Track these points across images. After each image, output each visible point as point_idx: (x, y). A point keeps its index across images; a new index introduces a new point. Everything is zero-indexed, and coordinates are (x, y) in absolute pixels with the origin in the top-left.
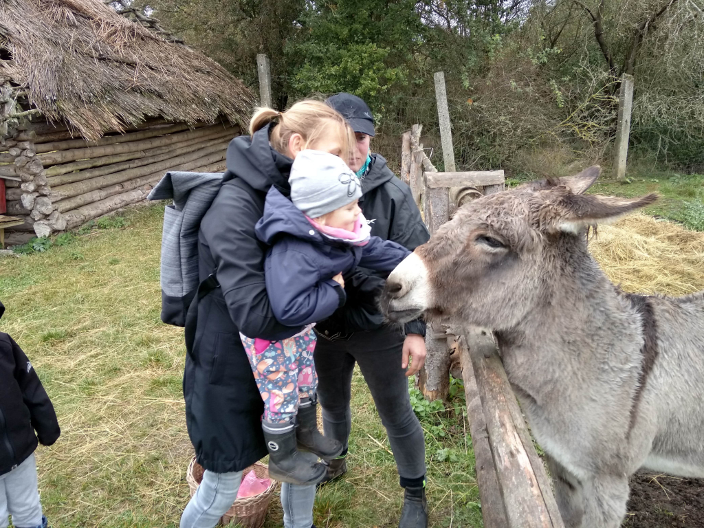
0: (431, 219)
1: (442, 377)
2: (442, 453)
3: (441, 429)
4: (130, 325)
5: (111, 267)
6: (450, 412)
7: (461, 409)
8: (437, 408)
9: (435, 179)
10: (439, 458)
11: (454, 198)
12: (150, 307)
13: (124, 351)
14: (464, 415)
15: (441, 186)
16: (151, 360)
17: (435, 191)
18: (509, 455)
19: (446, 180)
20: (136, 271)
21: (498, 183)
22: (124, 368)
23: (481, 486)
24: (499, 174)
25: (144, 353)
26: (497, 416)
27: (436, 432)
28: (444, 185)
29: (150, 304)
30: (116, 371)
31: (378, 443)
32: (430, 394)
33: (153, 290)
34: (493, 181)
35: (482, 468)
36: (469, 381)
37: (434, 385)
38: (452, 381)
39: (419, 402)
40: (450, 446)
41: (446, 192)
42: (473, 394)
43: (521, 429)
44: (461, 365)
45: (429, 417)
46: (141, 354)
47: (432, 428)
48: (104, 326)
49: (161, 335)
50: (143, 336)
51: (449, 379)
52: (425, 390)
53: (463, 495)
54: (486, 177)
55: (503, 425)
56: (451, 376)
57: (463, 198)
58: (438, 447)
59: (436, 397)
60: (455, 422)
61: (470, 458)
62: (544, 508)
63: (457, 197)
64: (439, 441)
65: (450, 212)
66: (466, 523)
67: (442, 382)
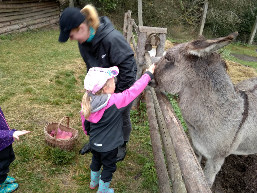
0: (139, 44)
1: (138, 102)
2: (136, 127)
3: (136, 120)
4: (17, 78)
5: (8, 55)
6: (139, 114)
7: (143, 114)
8: (135, 113)
9: (142, 29)
10: (135, 129)
11: (148, 37)
12: (25, 72)
14: (144, 115)
15: (144, 31)
16: (27, 91)
17: (141, 33)
20: (18, 57)
21: (164, 32)
22: (17, 93)
23: (152, 135)
24: (165, 30)
25: (24, 88)
26: (166, 107)
27: (134, 121)
28: (145, 31)
29: (25, 70)
30: (13, 94)
32: (133, 108)
33: (26, 65)
35: (152, 130)
36: (148, 103)
38: (141, 104)
40: (139, 125)
41: (146, 34)
42: (150, 107)
44: (145, 98)
45: (132, 116)
46: (23, 89)
47: (133, 119)
48: (7, 77)
49: (31, 82)
50: (24, 82)
53: (143, 140)
54: (160, 30)
55: (168, 110)
56: (141, 102)
57: (152, 37)
58: (135, 125)
59: (135, 109)
60: (141, 117)
61: (146, 129)
62: (182, 133)
63: (149, 36)
64: (135, 123)
65: (146, 42)
66: (144, 149)
67: (138, 104)
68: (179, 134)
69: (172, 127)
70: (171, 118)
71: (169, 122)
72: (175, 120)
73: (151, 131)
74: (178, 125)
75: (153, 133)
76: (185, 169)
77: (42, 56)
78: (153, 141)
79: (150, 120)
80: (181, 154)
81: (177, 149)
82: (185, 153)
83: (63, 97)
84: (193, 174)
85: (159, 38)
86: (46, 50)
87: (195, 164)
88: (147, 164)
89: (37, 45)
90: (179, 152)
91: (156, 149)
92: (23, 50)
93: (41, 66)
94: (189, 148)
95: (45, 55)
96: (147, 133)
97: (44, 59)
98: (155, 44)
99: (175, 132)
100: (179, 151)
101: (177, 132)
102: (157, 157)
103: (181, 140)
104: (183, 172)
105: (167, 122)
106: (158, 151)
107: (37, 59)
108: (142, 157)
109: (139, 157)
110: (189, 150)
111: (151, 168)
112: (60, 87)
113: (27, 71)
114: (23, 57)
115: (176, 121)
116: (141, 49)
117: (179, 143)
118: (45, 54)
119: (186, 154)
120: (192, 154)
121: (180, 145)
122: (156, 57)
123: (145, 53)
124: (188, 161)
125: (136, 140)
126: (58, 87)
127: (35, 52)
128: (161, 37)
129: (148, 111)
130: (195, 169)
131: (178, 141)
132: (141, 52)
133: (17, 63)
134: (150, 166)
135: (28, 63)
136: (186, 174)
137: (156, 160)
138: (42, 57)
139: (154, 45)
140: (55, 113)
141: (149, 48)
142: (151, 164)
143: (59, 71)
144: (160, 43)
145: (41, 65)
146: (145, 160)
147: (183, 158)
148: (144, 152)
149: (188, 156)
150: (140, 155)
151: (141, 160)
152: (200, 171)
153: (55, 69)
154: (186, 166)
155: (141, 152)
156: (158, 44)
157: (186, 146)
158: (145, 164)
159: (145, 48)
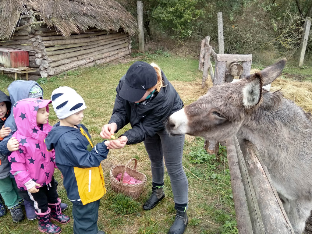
0: (217, 75)
1: (216, 145)
2: (214, 175)
3: (214, 166)
6: (218, 160)
7: (224, 159)
8: (213, 157)
9: (220, 57)
10: (213, 178)
11: (228, 66)
12: (91, 109)
14: (225, 161)
15: (223, 60)
16: (92, 130)
17: (220, 62)
19: (225, 58)
21: (249, 60)
23: (233, 186)
24: (249, 57)
26: (248, 150)
27: (212, 167)
28: (224, 60)
31: (187, 169)
32: (210, 152)
33: (91, 102)
34: (247, 59)
35: (234, 179)
36: (229, 145)
37: (212, 148)
38: (220, 147)
39: (205, 154)
40: (218, 173)
41: (225, 63)
42: (231, 151)
45: (209, 161)
47: (211, 166)
49: (96, 121)
50: (89, 121)
51: (219, 146)
52: (208, 150)
53: (223, 193)
54: (244, 57)
55: (250, 153)
56: (220, 144)
57: (233, 66)
58: (212, 173)
59: (213, 153)
60: (220, 164)
61: (226, 178)
62: (268, 182)
63: (230, 66)
64: (213, 171)
65: (226, 73)
66: (224, 203)
67: (216, 146)
68: (263, 183)
69: (255, 174)
70: (254, 163)
71: (252, 168)
72: (259, 165)
73: (232, 180)
74: (262, 172)
75: (235, 183)
76: (269, 226)
77: (109, 92)
78: (235, 194)
79: (231, 167)
80: (265, 207)
81: (261, 200)
84: (279, 232)
85: (242, 67)
87: (283, 220)
88: (227, 222)
89: (104, 81)
91: (239, 203)
92: (89, 86)
93: (107, 104)
94: (276, 200)
95: (112, 92)
96: (229, 184)
98: (237, 74)
99: (258, 180)
100: (263, 203)
101: (262, 180)
102: (240, 214)
103: (266, 191)
104: (267, 228)
105: (249, 168)
106: (241, 206)
107: (103, 95)
108: (221, 213)
109: (217, 214)
110: (275, 203)
111: (233, 228)
113: (93, 109)
114: (89, 93)
115: (260, 167)
116: (219, 81)
117: (263, 194)
118: (112, 90)
119: (270, 207)
120: (279, 208)
121: (265, 196)
124: (274, 215)
125: (213, 192)
127: (102, 88)
128: (244, 65)
129: (228, 156)
130: (282, 226)
131: (262, 191)
134: (231, 225)
135: (94, 101)
136: (270, 232)
137: (238, 218)
139: (236, 76)
140: (119, 155)
141: (230, 79)
142: (234, 222)
144: (244, 73)
146: (225, 217)
147: (267, 212)
148: (224, 207)
149: (273, 210)
150: (218, 211)
151: (220, 217)
152: (289, 229)
154: (270, 221)
155: (220, 207)
156: (241, 74)
157: (272, 198)
158: (225, 223)
159: (224, 80)
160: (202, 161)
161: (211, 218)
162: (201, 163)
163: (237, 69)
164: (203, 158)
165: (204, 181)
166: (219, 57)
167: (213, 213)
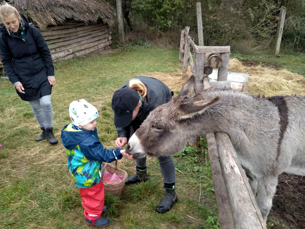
0: (196, 67)
2: (196, 168)
3: (196, 159)
4: (61, 111)
6: (200, 152)
7: (205, 151)
8: (194, 150)
10: (195, 170)
11: (207, 58)
13: (60, 122)
14: (206, 153)
15: (202, 52)
17: (198, 54)
18: (231, 168)
19: (204, 50)
20: (63, 88)
21: (227, 52)
22: (60, 129)
23: (214, 181)
24: (228, 48)
26: (225, 152)
27: (194, 160)
28: (203, 52)
32: (191, 144)
33: (71, 97)
34: (225, 51)
35: (215, 174)
36: (210, 138)
37: (194, 140)
38: (201, 139)
39: (187, 147)
40: (199, 166)
41: (204, 55)
42: (212, 144)
43: (235, 158)
45: (191, 154)
47: (192, 158)
50: (68, 116)
52: (190, 142)
53: (205, 186)
54: (222, 49)
55: (228, 156)
57: (211, 58)
58: (194, 166)
59: (194, 145)
60: (202, 156)
61: (208, 171)
62: (246, 189)
63: (208, 58)
64: (195, 163)
65: (204, 65)
66: (206, 197)
67: (197, 139)
68: (241, 191)
69: (233, 179)
70: (232, 168)
71: (229, 173)
72: (237, 170)
73: (213, 175)
74: (240, 178)
75: (216, 178)
77: (89, 85)
78: (216, 189)
80: (243, 219)
81: (239, 211)
82: (248, 219)
83: (110, 132)
85: (221, 59)
86: (93, 78)
88: (210, 217)
89: (84, 73)
90: (241, 216)
91: (220, 199)
92: (68, 79)
93: (87, 97)
94: (255, 211)
95: (92, 85)
96: (210, 176)
97: (90, 89)
98: (215, 66)
99: (236, 187)
101: (239, 187)
102: (221, 211)
103: (244, 199)
105: (227, 172)
107: (83, 89)
108: (204, 208)
109: (200, 208)
110: (254, 215)
111: (216, 224)
112: (107, 120)
114: (68, 87)
116: (199, 73)
117: (241, 203)
118: (92, 83)
119: (250, 219)
120: (258, 220)
122: (218, 82)
123: (204, 78)
126: (105, 120)
127: (81, 81)
128: (223, 57)
129: (209, 148)
131: (240, 201)
132: (199, 77)
133: (62, 95)
134: (214, 220)
135: (73, 94)
138: (88, 87)
139: (214, 68)
141: (209, 72)
142: (216, 217)
143: (106, 102)
144: (223, 65)
145: (88, 95)
146: (208, 212)
147: (246, 225)
148: (206, 201)
149: (252, 223)
150: (200, 205)
151: (202, 212)
153: (101, 100)
155: (203, 201)
156: (219, 66)
157: (251, 208)
158: (207, 218)
159: (203, 72)
160: (184, 154)
161: (193, 213)
162: (183, 156)
163: (216, 61)
164: (185, 151)
165: (187, 174)
166: (198, 50)
167: (196, 208)
